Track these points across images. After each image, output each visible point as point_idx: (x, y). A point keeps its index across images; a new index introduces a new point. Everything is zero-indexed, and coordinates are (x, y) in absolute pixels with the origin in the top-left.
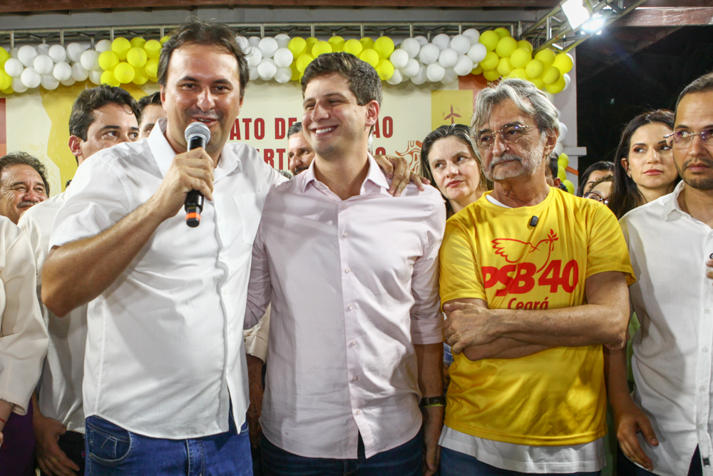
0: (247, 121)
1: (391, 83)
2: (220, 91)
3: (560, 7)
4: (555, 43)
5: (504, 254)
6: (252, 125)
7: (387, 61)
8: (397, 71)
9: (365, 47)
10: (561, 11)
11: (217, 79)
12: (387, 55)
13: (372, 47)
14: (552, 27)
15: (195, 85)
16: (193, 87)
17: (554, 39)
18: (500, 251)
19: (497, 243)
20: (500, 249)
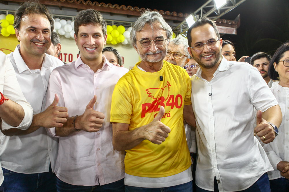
0: (65, 54)
1: (123, 44)
2: (45, 33)
3: (186, 21)
4: (183, 34)
5: (152, 96)
6: (67, 56)
7: (122, 35)
8: (126, 40)
9: (114, 29)
10: (186, 22)
11: (45, 28)
12: (122, 33)
13: (116, 29)
14: (183, 29)
15: (35, 30)
16: (34, 31)
17: (183, 32)
18: (150, 95)
19: (149, 91)
20: (150, 94)
